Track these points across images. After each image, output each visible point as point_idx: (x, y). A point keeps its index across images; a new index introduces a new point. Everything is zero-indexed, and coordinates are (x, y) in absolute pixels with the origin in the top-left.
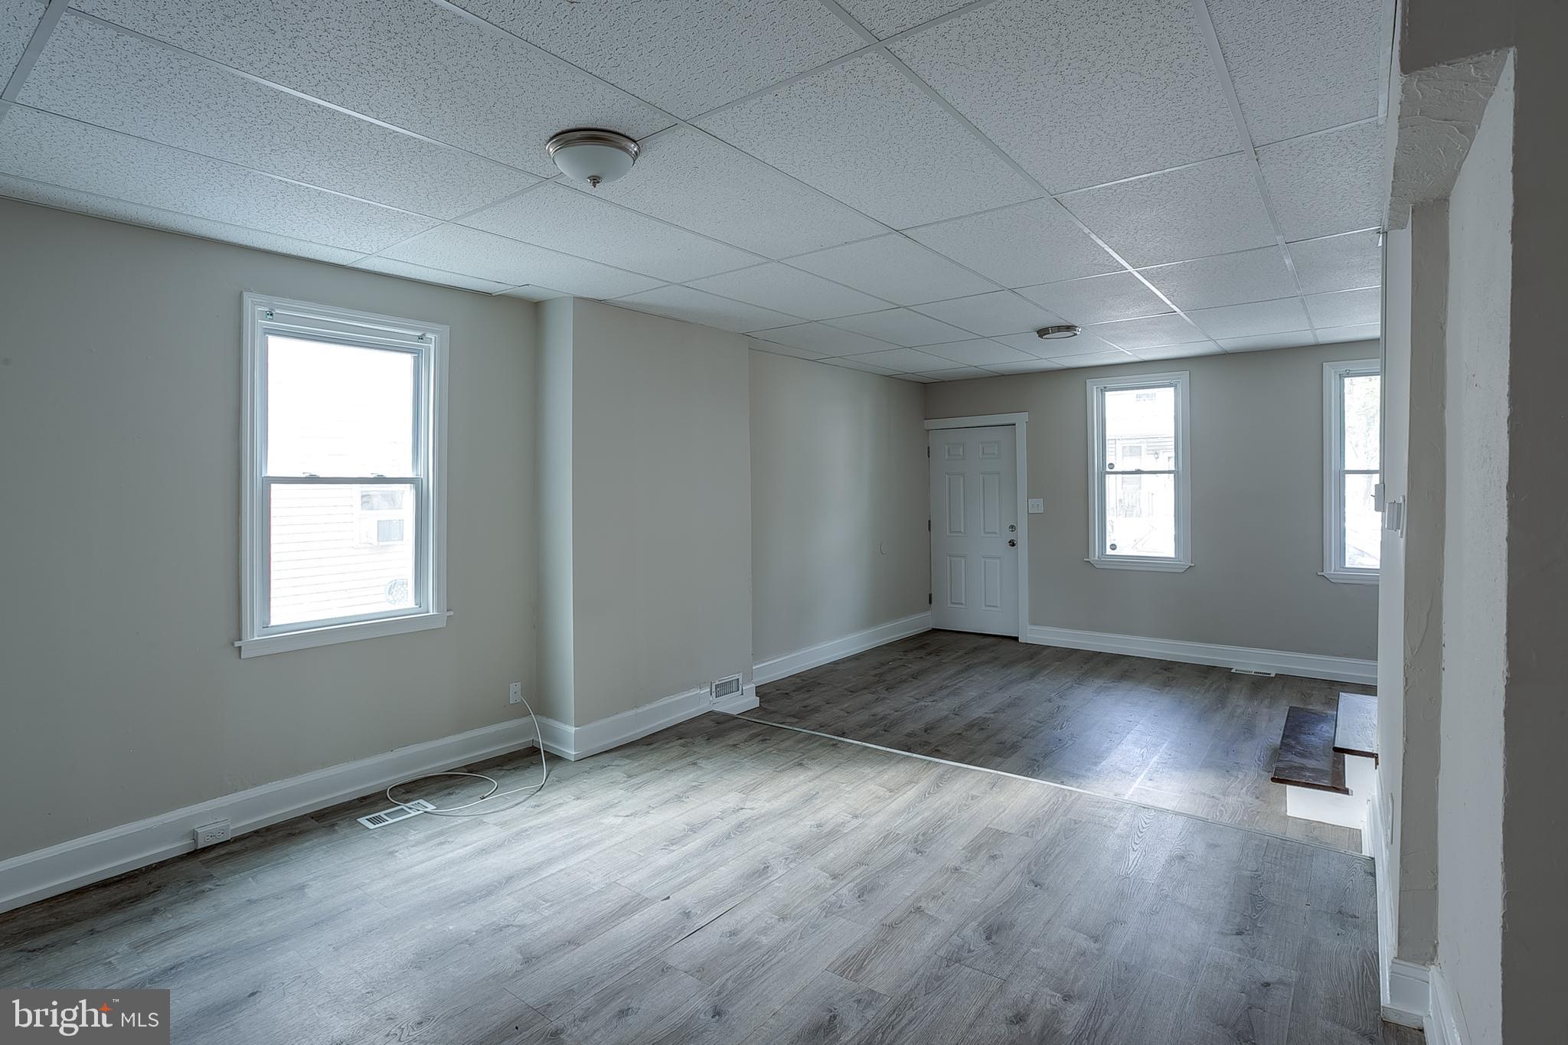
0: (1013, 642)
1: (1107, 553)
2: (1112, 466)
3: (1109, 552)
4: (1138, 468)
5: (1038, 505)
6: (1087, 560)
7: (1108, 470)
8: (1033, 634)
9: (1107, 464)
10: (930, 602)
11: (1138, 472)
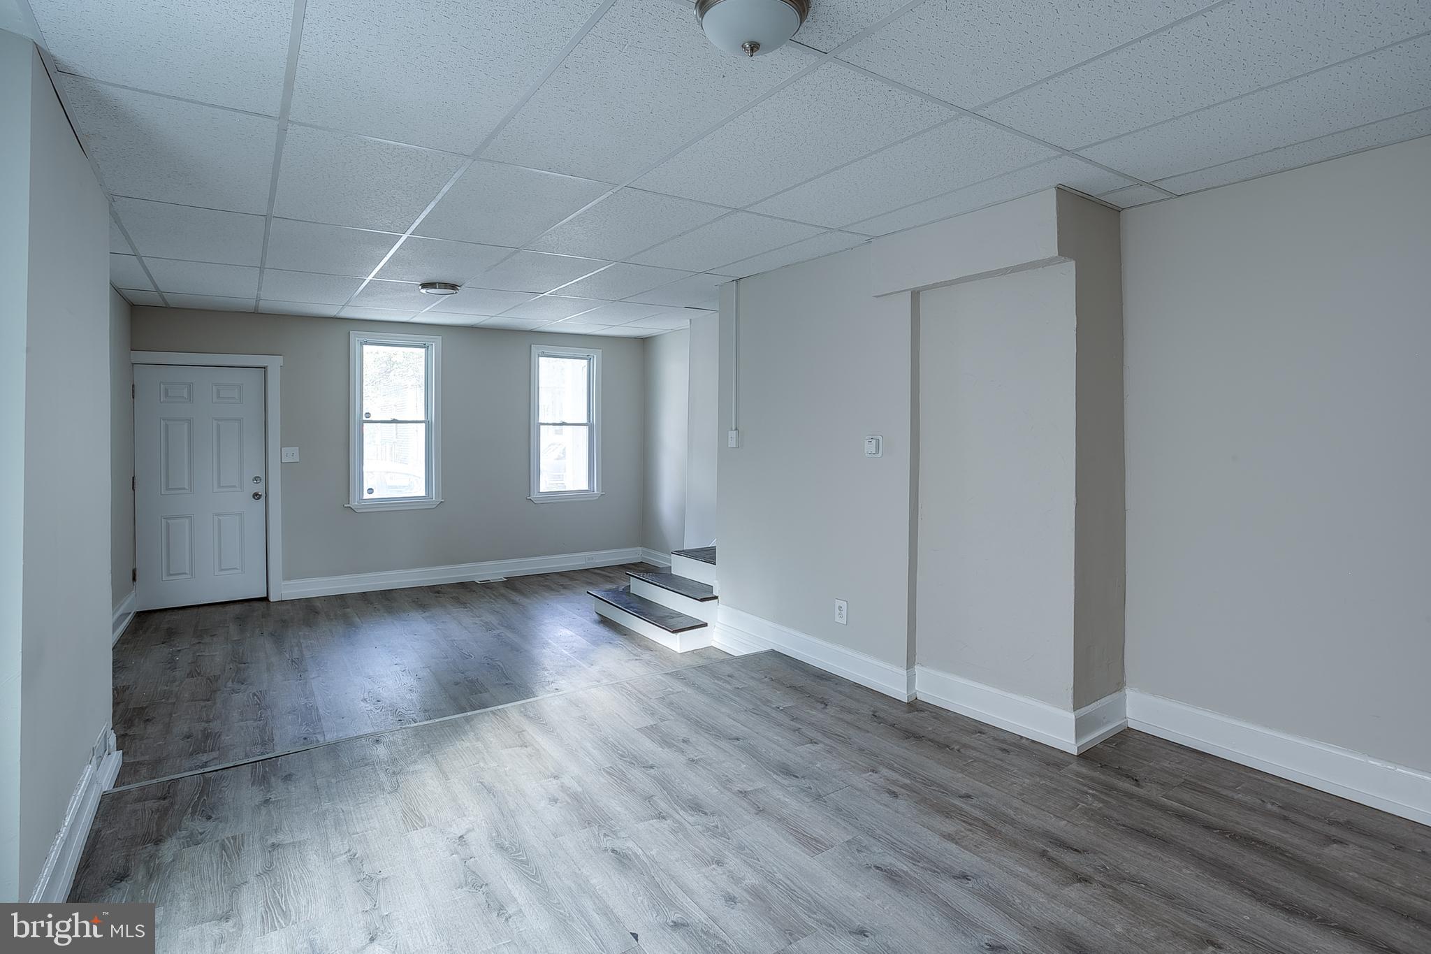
0: (264, 604)
1: (365, 497)
2: (368, 415)
3: (366, 496)
4: (393, 418)
5: (292, 454)
6: (349, 505)
7: (364, 418)
8: (284, 590)
9: (364, 413)
10: (134, 579)
11: (394, 421)
